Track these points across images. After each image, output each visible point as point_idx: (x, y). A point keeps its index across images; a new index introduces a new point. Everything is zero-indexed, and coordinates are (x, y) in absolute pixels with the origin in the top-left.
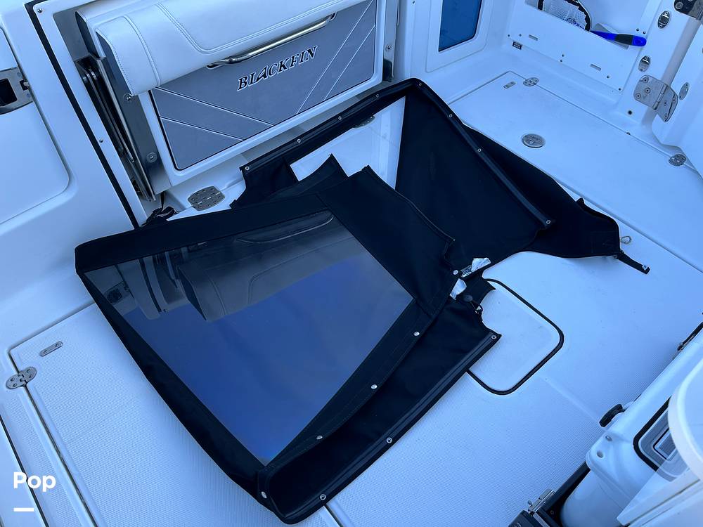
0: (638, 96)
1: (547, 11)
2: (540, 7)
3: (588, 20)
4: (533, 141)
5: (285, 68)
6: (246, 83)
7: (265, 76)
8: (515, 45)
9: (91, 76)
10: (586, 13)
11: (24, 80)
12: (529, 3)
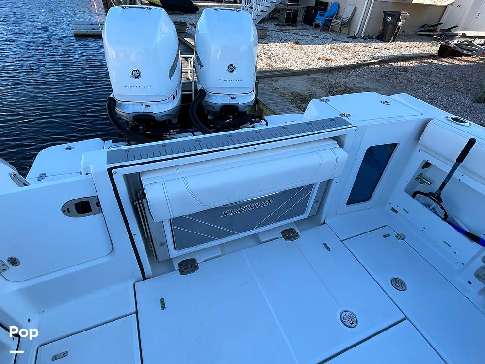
0: (478, 276)
1: (418, 200)
2: (414, 196)
3: (446, 215)
4: (398, 284)
5: (252, 208)
6: (227, 214)
7: (239, 211)
8: (393, 209)
9: (139, 203)
10: (445, 211)
11: (99, 202)
12: (407, 191)
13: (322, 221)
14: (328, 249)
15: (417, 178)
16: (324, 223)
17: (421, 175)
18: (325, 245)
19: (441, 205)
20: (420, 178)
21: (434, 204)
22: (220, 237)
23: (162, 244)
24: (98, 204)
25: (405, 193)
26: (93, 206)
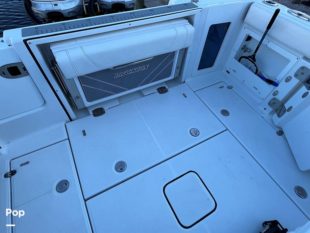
0: (270, 104)
1: (242, 63)
2: (239, 61)
3: (257, 70)
4: (225, 113)
5: (135, 71)
6: (118, 76)
7: (126, 73)
8: (227, 71)
9: (54, 68)
10: (257, 67)
11: (25, 67)
12: (235, 58)
13: (183, 81)
14: (186, 97)
15: (242, 49)
16: (184, 82)
17: (245, 46)
18: (184, 94)
19: (255, 64)
20: (244, 48)
21: (251, 64)
22: (117, 93)
23: (78, 97)
24: (25, 69)
25: (234, 59)
26: (21, 70)
